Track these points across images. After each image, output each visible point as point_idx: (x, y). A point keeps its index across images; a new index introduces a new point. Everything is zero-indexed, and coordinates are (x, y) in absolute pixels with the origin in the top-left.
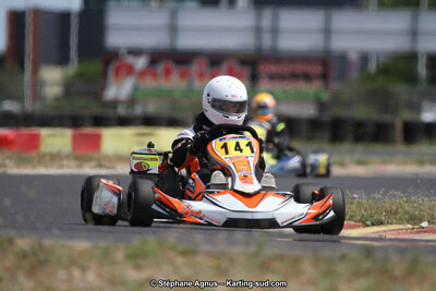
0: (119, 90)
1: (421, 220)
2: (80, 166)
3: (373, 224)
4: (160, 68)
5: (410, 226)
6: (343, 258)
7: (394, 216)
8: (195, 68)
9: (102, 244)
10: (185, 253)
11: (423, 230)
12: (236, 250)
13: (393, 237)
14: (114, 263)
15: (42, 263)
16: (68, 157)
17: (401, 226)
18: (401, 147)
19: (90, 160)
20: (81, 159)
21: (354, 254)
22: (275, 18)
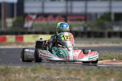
0: (28, 24)
1: (113, 59)
3: (100, 60)
5: (110, 60)
6: (92, 70)
7: (106, 58)
8: (49, 18)
9: (24, 67)
10: (47, 69)
11: (114, 62)
12: (62, 68)
13: (106, 64)
14: (28, 72)
15: (7, 73)
16: (14, 43)
17: (108, 61)
18: (107, 39)
19: (20, 44)
20: (18, 44)
22: (71, 4)
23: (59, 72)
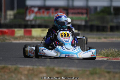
0: (30, 17)
8: (51, 11)
18: (109, 33)
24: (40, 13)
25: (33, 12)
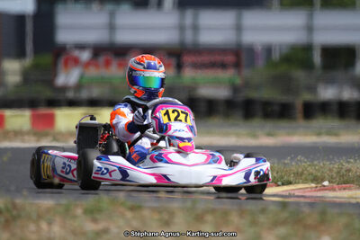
0: (68, 77)
1: (323, 180)
2: (38, 141)
3: (283, 184)
4: (102, 59)
5: (313, 185)
6: (263, 211)
7: (300, 177)
9: (64, 201)
10: (132, 209)
11: (324, 188)
12: (175, 205)
13: (300, 194)
14: (75, 217)
15: (14, 218)
16: (28, 133)
17: (306, 186)
18: (301, 122)
19: (46, 135)
20: (39, 135)
21: (272, 208)
22: (196, 17)
23: (166, 216)
24: (97, 66)
25: (76, 61)
